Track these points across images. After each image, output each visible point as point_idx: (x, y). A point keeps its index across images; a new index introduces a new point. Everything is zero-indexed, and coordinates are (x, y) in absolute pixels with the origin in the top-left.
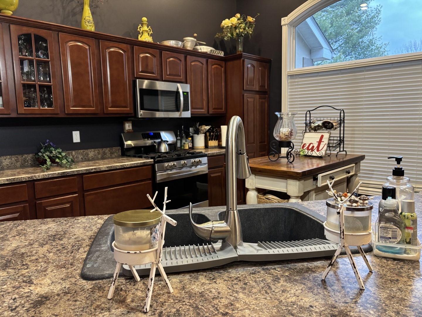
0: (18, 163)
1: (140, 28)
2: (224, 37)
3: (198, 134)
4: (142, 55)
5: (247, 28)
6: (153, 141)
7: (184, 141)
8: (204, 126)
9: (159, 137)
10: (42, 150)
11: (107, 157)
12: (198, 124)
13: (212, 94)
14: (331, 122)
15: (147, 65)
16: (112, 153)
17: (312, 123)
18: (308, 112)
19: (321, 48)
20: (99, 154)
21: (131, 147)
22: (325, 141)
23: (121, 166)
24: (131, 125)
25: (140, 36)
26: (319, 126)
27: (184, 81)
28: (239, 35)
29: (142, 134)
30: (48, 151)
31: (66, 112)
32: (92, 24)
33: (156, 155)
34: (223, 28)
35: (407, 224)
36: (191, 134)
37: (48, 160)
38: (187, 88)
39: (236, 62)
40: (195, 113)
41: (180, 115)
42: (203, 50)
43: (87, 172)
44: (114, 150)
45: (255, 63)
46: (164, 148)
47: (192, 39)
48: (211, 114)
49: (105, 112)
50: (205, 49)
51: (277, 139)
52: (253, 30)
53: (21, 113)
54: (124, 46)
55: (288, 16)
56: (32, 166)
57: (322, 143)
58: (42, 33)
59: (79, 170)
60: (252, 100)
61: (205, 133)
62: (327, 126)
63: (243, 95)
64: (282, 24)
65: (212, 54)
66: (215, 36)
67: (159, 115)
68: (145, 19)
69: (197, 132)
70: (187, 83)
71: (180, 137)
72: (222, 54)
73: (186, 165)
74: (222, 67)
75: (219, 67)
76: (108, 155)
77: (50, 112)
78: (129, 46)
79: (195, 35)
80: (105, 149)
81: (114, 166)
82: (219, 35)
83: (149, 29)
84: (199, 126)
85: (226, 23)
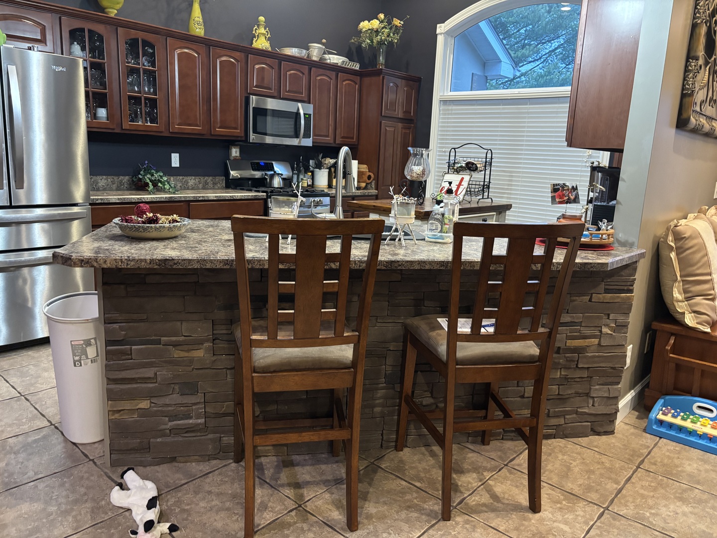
0: (114, 185)
1: (256, 29)
2: (362, 43)
3: (320, 169)
4: (257, 66)
5: (392, 35)
6: (264, 173)
7: (301, 177)
8: (329, 159)
9: (272, 169)
10: (142, 172)
11: (209, 187)
12: (321, 156)
13: (341, 118)
14: (475, 163)
15: (263, 79)
16: (215, 184)
17: (457, 163)
18: (453, 150)
19: (499, 61)
20: (200, 183)
21: (237, 178)
22: (465, 184)
23: (230, 196)
24: (238, 150)
25: (255, 39)
26: (461, 167)
27: (306, 99)
28: (381, 43)
29: (251, 163)
30: (150, 173)
31: (171, 131)
32: (202, 27)
33: (269, 190)
34: (361, 31)
35: (446, 222)
36: (311, 169)
37: (150, 184)
38: (310, 109)
39: (374, 79)
40: (318, 141)
41: (300, 142)
42: (333, 60)
43: (195, 199)
44: (217, 180)
45: (399, 81)
46: (277, 182)
47: (320, 46)
48: (338, 144)
49: (212, 133)
50: (335, 59)
51: (408, 177)
52: (400, 37)
53: (126, 128)
54: (237, 54)
55: (445, 23)
56: (128, 189)
57: (461, 187)
58: (150, 37)
59: (186, 197)
60: (392, 129)
61: (330, 169)
62: (471, 167)
63: (381, 122)
64: (437, 32)
65: (344, 66)
66: (350, 41)
67: (269, 140)
68: (262, 18)
69: (319, 166)
70: (310, 103)
71: (297, 170)
72: (357, 67)
73: (304, 204)
74: (356, 84)
75: (353, 83)
76: (211, 185)
77: (155, 129)
78: (243, 54)
79: (324, 41)
80: (207, 178)
81: (223, 196)
82: (356, 40)
83: (267, 32)
84: (322, 158)
85: (365, 25)
